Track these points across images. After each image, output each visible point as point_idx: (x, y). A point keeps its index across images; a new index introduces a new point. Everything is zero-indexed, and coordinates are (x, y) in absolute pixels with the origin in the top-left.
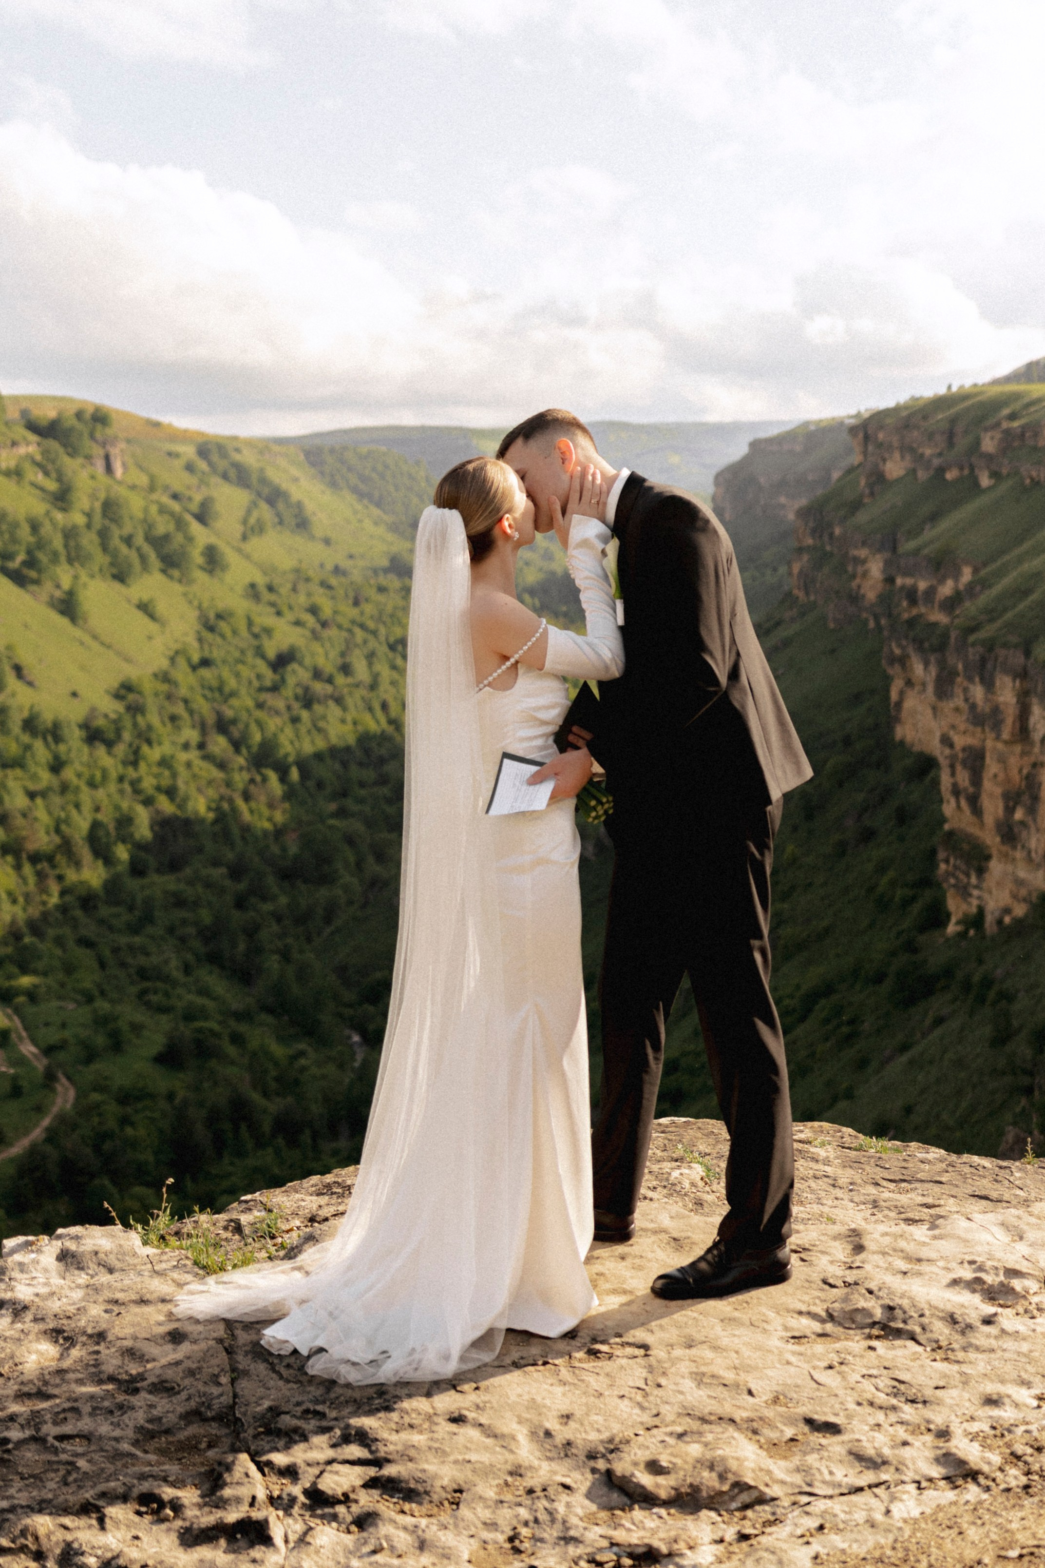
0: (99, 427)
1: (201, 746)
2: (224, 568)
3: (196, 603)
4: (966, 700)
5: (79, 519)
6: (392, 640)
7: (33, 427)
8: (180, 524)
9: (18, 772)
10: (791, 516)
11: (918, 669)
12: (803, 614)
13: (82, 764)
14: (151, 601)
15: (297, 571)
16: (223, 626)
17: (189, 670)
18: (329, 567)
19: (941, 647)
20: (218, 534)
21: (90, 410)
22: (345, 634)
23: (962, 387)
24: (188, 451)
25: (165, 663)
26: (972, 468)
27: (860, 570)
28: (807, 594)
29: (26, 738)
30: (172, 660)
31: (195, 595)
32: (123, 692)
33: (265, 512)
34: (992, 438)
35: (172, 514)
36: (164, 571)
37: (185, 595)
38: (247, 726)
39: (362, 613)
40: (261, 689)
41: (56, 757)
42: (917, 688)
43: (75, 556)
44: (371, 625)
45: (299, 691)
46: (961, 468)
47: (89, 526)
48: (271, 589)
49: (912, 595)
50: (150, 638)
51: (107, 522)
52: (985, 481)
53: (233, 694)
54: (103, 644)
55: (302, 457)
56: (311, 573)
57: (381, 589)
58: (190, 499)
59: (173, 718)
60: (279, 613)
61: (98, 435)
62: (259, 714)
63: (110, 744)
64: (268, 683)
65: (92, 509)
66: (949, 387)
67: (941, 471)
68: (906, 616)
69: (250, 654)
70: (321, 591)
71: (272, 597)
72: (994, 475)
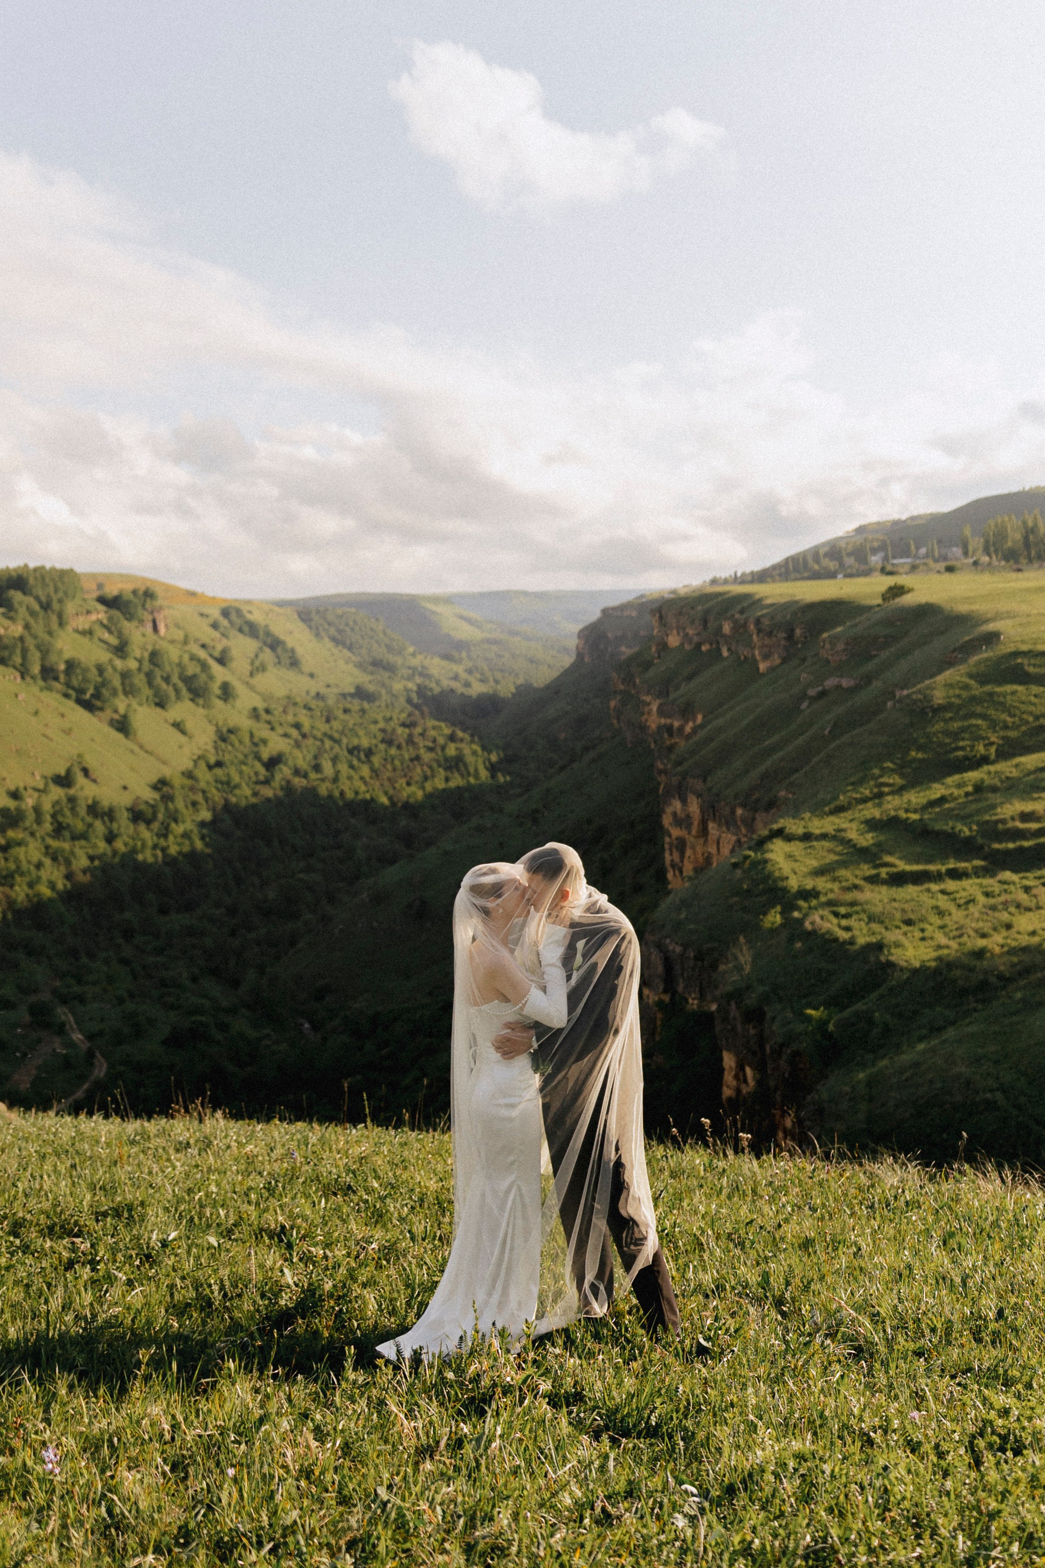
0: (148, 600)
1: (213, 823)
2: (235, 697)
3: (214, 722)
5: (133, 665)
6: (350, 746)
7: (102, 600)
8: (205, 666)
9: (83, 843)
12: (613, 738)
13: (129, 837)
14: (183, 721)
15: (288, 698)
16: (232, 737)
17: (206, 769)
18: (313, 693)
21: (143, 588)
22: (318, 743)
24: (215, 613)
25: (190, 765)
26: (718, 643)
27: (646, 709)
29: (89, 819)
30: (195, 762)
31: (214, 717)
32: (159, 786)
33: (268, 655)
34: (729, 625)
35: (199, 660)
36: (192, 700)
37: (207, 716)
39: (332, 728)
40: (258, 783)
41: (111, 832)
43: (129, 691)
44: (336, 736)
45: (283, 783)
46: (711, 644)
47: (139, 670)
48: (267, 711)
49: (669, 729)
50: (180, 747)
51: (152, 667)
52: (725, 652)
53: (237, 786)
54: (147, 752)
55: (296, 616)
56: (298, 700)
57: (346, 711)
58: (214, 648)
59: (194, 804)
61: (148, 606)
63: (148, 822)
64: (262, 778)
65: (142, 657)
69: (251, 757)
70: (304, 711)
71: (268, 717)
72: (729, 650)
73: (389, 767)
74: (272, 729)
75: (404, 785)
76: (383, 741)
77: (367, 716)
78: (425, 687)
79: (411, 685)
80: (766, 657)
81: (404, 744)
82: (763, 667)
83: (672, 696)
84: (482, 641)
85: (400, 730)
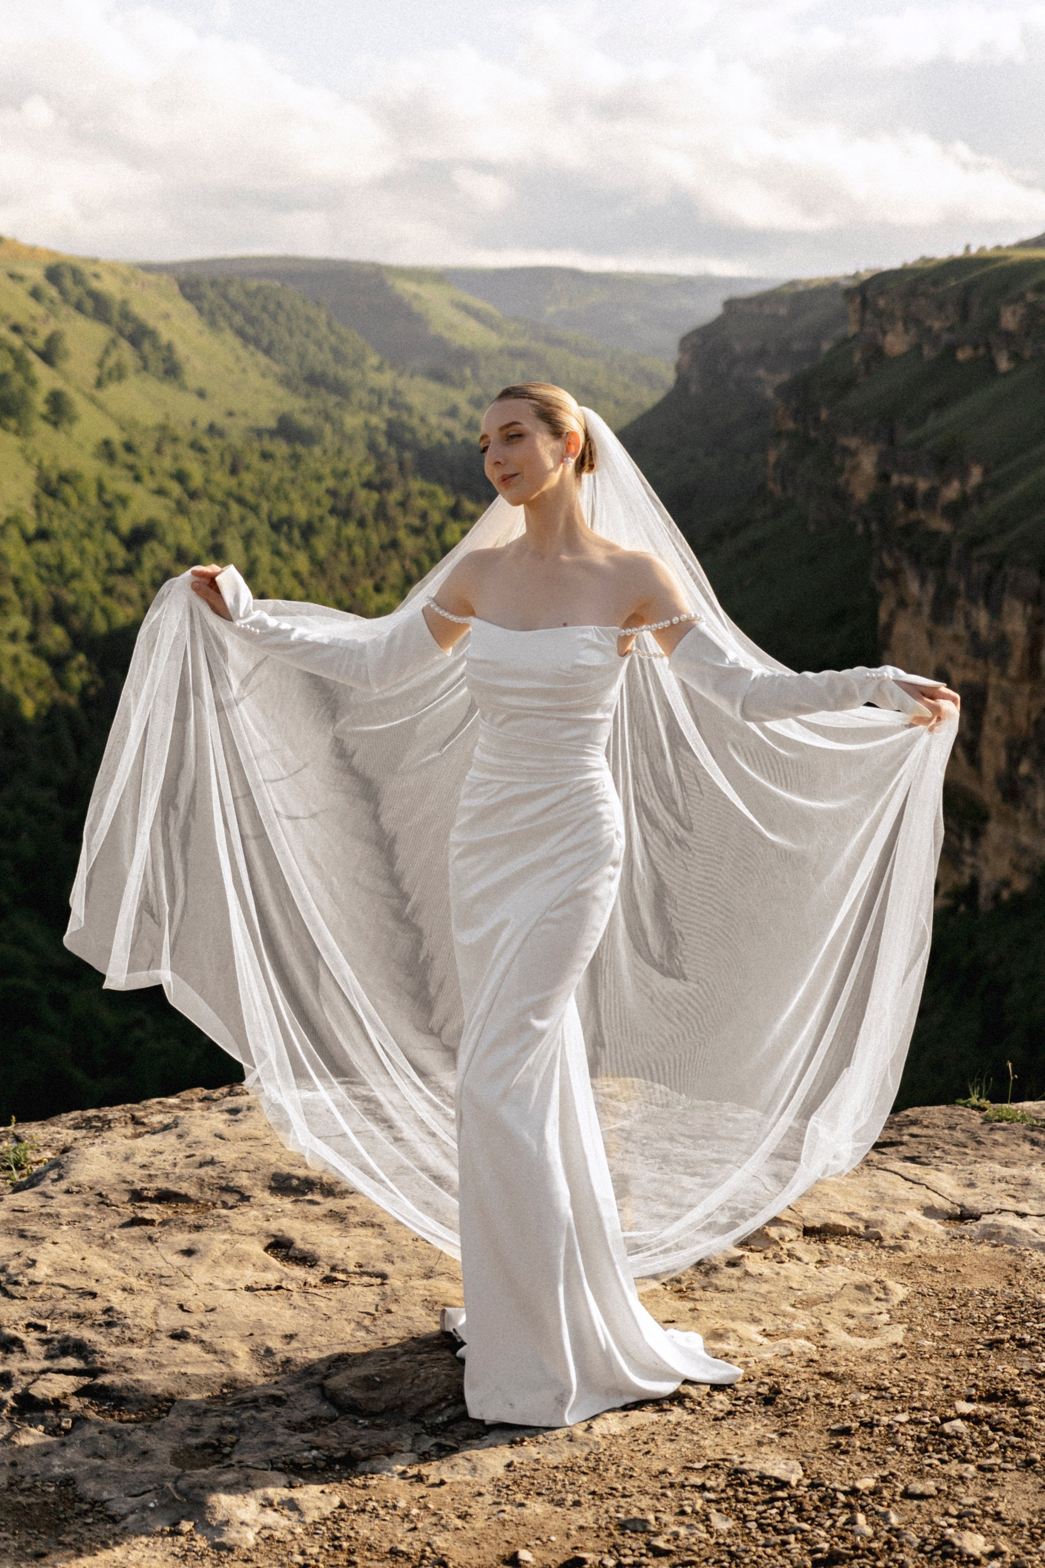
1: (32, 637)
2: (73, 419)
3: (35, 461)
4: (968, 626)
6: (275, 518)
8: (21, 363)
10: (769, 393)
11: (914, 587)
12: (776, 514)
15: (163, 428)
16: (67, 491)
17: (22, 544)
18: (203, 424)
19: (942, 563)
20: (67, 378)
22: (217, 509)
23: (982, 249)
24: (35, 274)
26: (988, 347)
28: (784, 488)
31: (35, 451)
33: (126, 353)
34: (1014, 313)
35: (11, 350)
37: (22, 450)
38: (91, 615)
39: (240, 484)
40: (111, 571)
42: (910, 609)
44: (250, 498)
46: (976, 348)
48: (129, 448)
49: (909, 497)
52: (1004, 364)
53: (76, 575)
55: (176, 288)
56: (180, 432)
57: (266, 456)
58: (34, 333)
60: (137, 479)
62: (108, 602)
64: (119, 563)
66: (968, 248)
67: (951, 349)
68: (901, 521)
69: (99, 526)
70: (191, 453)
71: (130, 459)
72: (1015, 357)
73: (343, 556)
75: (371, 590)
76: (333, 511)
77: (303, 467)
78: (403, 426)
79: (375, 420)
81: (370, 519)
84: (501, 352)
85: (362, 495)
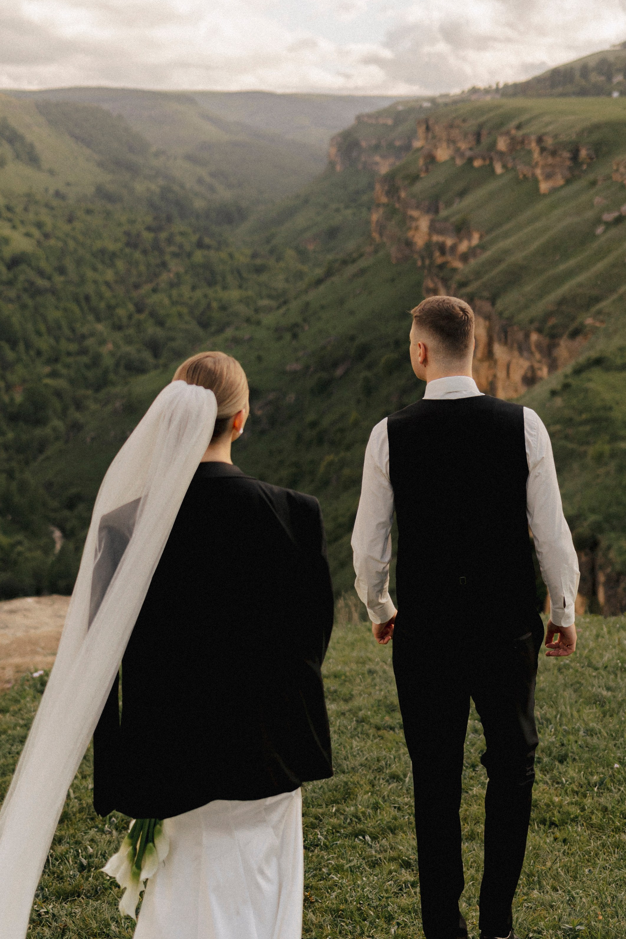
6: (95, 249)
12: (376, 251)
15: (28, 195)
18: (51, 191)
26: (491, 159)
27: (414, 224)
28: (381, 237)
34: (504, 141)
39: (74, 229)
44: (81, 238)
45: (27, 285)
46: (484, 160)
52: (499, 170)
56: (38, 197)
57: (88, 211)
67: (471, 160)
68: (438, 262)
70: (45, 210)
71: (10, 215)
72: (504, 166)
73: (134, 271)
74: (14, 227)
75: (150, 292)
76: (128, 244)
77: (110, 217)
80: (548, 177)
81: (149, 250)
82: (544, 187)
83: (443, 213)
84: (226, 143)
85: (145, 234)
